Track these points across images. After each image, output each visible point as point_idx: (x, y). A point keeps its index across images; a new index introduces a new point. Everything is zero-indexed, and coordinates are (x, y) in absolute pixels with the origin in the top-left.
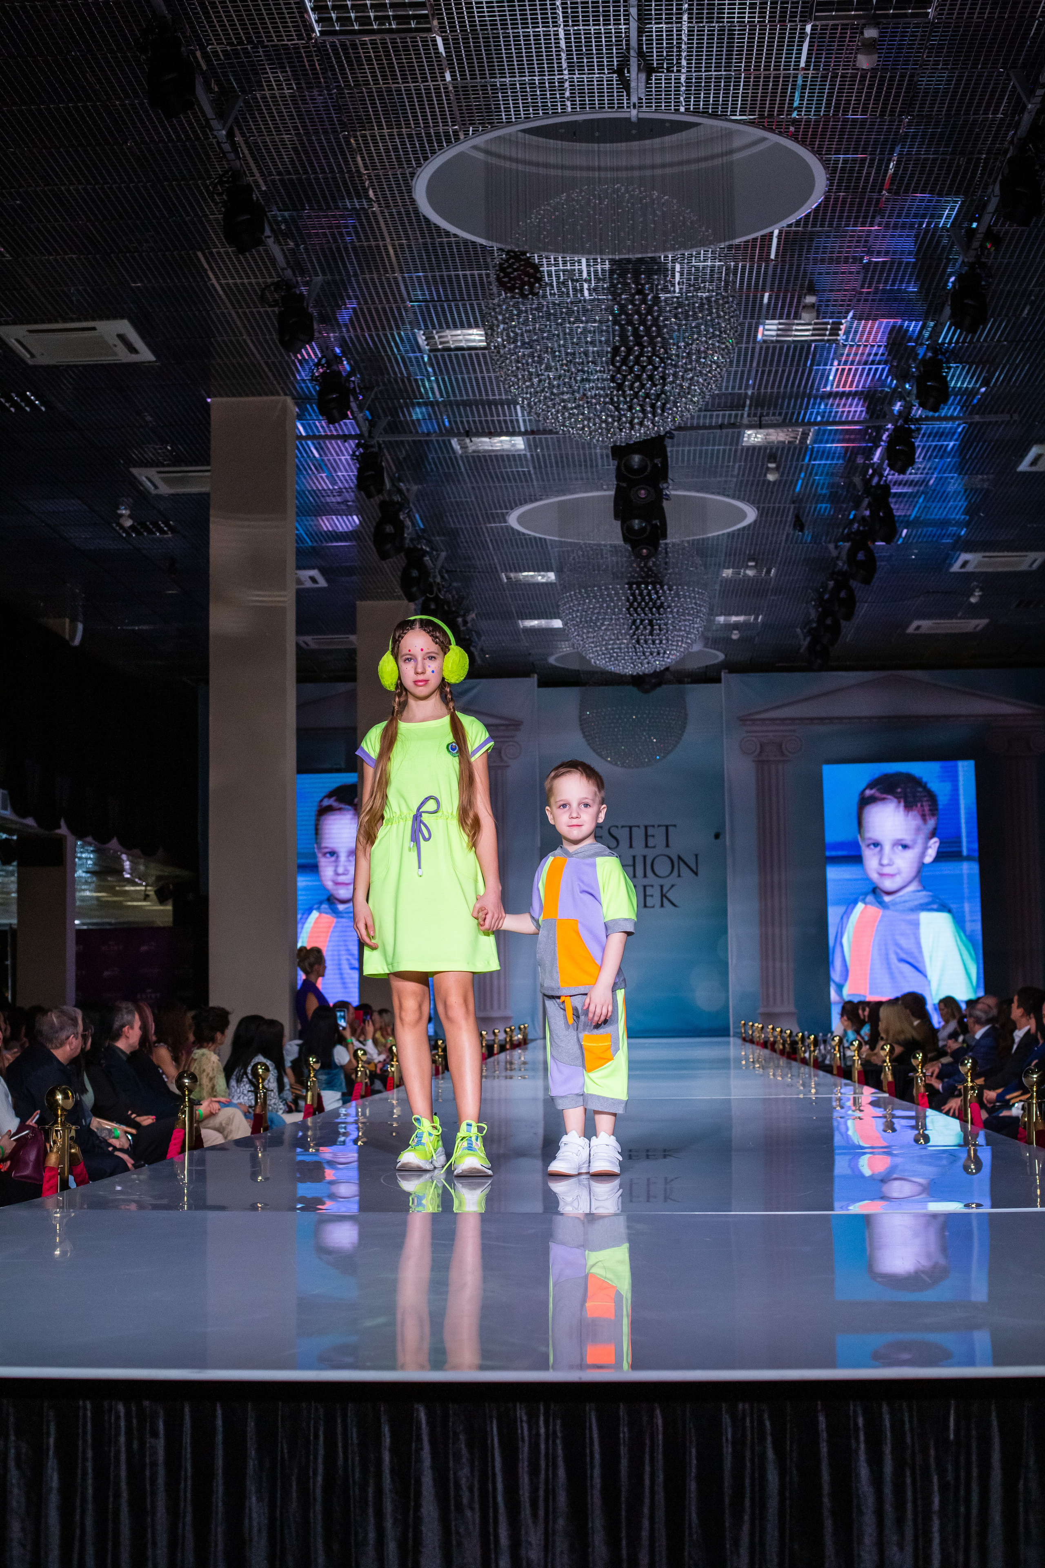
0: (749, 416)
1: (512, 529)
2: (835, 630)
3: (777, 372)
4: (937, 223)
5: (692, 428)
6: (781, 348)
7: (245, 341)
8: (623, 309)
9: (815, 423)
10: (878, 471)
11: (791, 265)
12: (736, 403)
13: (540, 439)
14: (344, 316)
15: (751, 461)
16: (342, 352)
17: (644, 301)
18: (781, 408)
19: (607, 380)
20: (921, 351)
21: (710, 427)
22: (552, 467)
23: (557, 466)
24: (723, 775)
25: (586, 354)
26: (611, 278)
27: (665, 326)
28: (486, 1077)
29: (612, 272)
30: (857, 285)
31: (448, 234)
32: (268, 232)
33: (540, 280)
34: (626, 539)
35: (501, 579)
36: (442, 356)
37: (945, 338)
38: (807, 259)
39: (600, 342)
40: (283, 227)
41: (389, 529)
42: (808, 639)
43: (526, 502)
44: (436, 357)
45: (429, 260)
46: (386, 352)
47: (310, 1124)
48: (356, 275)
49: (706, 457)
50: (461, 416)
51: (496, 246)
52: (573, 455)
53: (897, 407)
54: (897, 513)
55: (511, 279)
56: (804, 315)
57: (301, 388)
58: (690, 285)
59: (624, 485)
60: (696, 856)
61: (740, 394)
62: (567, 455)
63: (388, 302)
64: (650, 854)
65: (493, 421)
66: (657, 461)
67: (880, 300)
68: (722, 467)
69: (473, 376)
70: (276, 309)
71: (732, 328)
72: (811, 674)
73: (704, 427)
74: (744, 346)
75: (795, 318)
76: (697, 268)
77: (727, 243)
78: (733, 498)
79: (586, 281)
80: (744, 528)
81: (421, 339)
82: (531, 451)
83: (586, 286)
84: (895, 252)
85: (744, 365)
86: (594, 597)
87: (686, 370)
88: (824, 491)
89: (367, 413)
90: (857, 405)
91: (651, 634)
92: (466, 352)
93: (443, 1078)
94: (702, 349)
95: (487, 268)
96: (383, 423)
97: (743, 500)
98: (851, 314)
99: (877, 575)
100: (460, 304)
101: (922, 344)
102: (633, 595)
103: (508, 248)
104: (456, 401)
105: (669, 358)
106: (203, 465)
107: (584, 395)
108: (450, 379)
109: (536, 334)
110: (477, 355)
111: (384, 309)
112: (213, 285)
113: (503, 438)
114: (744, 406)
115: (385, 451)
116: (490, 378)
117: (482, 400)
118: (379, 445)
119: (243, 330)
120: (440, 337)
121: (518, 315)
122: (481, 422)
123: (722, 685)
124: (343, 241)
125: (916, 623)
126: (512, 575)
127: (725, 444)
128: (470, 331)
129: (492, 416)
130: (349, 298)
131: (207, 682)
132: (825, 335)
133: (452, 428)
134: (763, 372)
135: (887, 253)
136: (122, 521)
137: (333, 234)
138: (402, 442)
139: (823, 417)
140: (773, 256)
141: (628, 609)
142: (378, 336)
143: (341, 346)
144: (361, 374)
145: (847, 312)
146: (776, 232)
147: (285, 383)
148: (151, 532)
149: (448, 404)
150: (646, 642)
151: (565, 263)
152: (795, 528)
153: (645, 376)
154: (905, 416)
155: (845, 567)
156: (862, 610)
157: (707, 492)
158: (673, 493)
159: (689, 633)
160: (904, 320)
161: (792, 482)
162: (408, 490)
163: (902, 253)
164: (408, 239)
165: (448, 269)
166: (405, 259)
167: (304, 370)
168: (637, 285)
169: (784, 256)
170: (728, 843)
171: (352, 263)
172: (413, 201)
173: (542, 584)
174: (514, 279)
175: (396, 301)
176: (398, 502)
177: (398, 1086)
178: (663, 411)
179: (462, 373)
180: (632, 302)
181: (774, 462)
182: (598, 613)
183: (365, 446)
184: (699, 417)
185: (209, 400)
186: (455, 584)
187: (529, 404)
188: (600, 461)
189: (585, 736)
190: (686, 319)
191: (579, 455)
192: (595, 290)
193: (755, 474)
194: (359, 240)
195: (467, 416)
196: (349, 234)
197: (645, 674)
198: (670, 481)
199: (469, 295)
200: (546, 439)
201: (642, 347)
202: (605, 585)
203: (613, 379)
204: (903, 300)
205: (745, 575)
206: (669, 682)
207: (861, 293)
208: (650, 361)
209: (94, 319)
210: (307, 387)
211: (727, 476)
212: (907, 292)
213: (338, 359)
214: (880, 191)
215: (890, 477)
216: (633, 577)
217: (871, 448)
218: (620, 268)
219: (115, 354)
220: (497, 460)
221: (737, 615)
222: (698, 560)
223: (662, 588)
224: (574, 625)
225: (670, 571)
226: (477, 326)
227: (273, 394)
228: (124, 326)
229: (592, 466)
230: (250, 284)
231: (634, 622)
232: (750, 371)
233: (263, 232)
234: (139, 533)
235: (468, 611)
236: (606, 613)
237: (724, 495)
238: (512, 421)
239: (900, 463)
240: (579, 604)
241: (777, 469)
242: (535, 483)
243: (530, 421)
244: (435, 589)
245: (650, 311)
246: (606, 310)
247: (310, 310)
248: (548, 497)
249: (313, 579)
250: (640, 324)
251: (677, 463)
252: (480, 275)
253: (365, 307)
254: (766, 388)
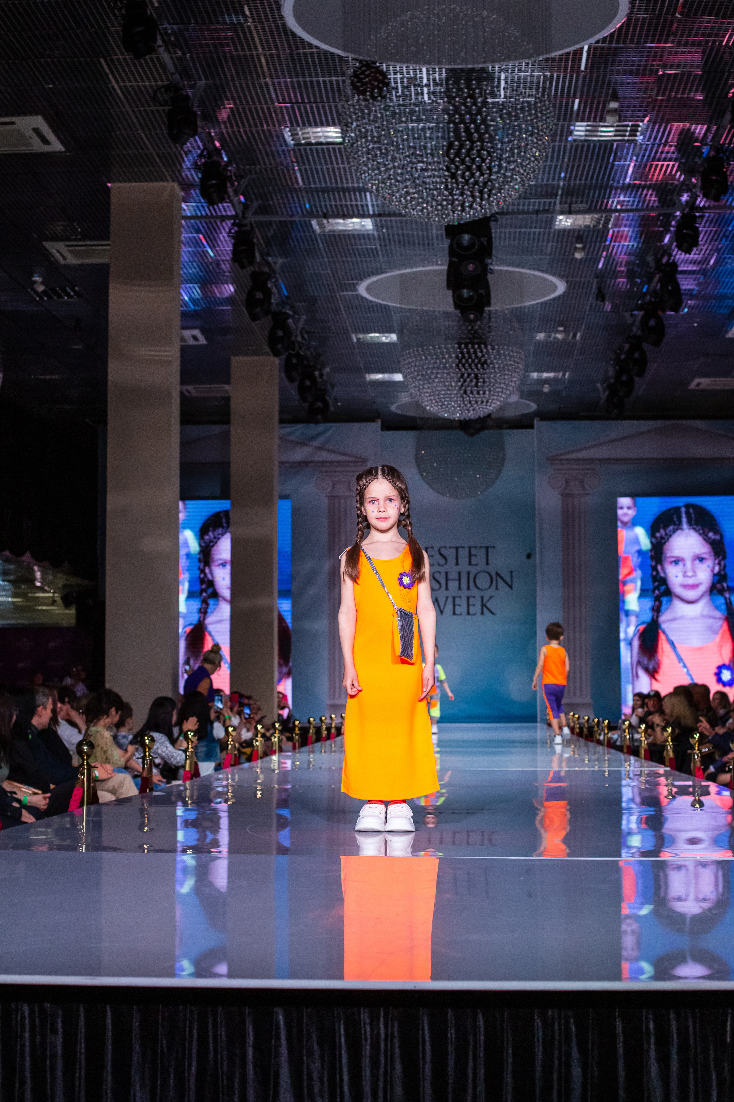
0: (561, 203)
1: (362, 297)
2: (630, 385)
3: (584, 166)
4: (722, 41)
5: (513, 213)
6: (589, 146)
7: (139, 134)
8: (457, 110)
9: (616, 210)
10: (667, 251)
11: (598, 77)
12: (550, 192)
13: (386, 221)
14: (223, 114)
15: (562, 242)
16: (221, 145)
17: (475, 103)
18: (588, 197)
19: (443, 170)
20: (705, 150)
21: (528, 212)
22: (395, 244)
23: (400, 245)
24: (534, 505)
25: (425, 148)
26: (447, 84)
27: (492, 125)
28: (335, 752)
29: (447, 79)
30: (654, 93)
31: (311, 46)
32: (159, 42)
33: (387, 85)
34: (456, 306)
35: (351, 339)
36: (305, 150)
37: (725, 140)
38: (612, 71)
39: (438, 137)
40: (172, 39)
41: (259, 295)
42: (607, 393)
43: (373, 274)
44: (300, 150)
45: (295, 68)
46: (257, 145)
47: (188, 787)
48: (233, 80)
49: (524, 238)
50: (320, 201)
51: (351, 56)
52: (413, 235)
53: (685, 198)
54: (683, 287)
55: (363, 84)
56: (608, 118)
57: (187, 176)
58: (513, 90)
59: (456, 260)
60: (511, 572)
61: (553, 185)
62: (408, 234)
63: (260, 103)
64: (474, 570)
65: (346, 206)
66: (484, 240)
67: (672, 107)
68: (537, 246)
69: (330, 167)
70: (166, 108)
71: (548, 127)
72: (609, 422)
73: (523, 212)
74: (557, 144)
75: (600, 121)
76: (519, 77)
77: (545, 57)
78: (546, 272)
79: (426, 85)
80: (555, 299)
81: (287, 135)
82: (378, 230)
83: (426, 90)
84: (685, 66)
85: (557, 160)
86: (429, 355)
87: (509, 163)
88: (622, 269)
89: (242, 198)
90: (651, 195)
91: (476, 385)
92: (325, 147)
93: (299, 752)
94: (523, 144)
95: (343, 74)
96: (255, 205)
97: (554, 274)
98: (647, 119)
99: (665, 340)
100: (320, 105)
101: (706, 144)
102: (462, 353)
103: (362, 58)
104: (316, 188)
105: (494, 152)
106: (104, 240)
107: (424, 182)
108: (311, 169)
109: (383, 130)
110: (334, 149)
111: (256, 109)
112: (113, 87)
113: (355, 220)
114: (557, 195)
115: (257, 231)
116: (344, 168)
117: (337, 188)
118: (251, 225)
119: (138, 126)
120: (303, 134)
121: (369, 114)
122: (336, 206)
123: (535, 431)
124: (224, 52)
125: (697, 381)
126: (361, 336)
127: (540, 227)
128: (329, 129)
129: (346, 201)
130: (228, 100)
131: (105, 423)
132: (625, 136)
133: (312, 212)
134: (573, 167)
135: (678, 66)
136: (35, 286)
137: (214, 45)
138: (270, 222)
139: (622, 205)
140: (583, 68)
141: (457, 365)
142: (251, 131)
143: (220, 140)
144: (237, 164)
145: (645, 116)
146: (586, 48)
147: (173, 171)
148: (59, 296)
149: (309, 191)
150: (472, 392)
151: (408, 73)
152: (597, 299)
153: (474, 166)
154: (691, 204)
155: (639, 333)
156: (653, 368)
157: (524, 268)
158: (497, 268)
159: (508, 385)
160: (692, 124)
161: (596, 259)
162: (275, 263)
163: (692, 66)
164: (277, 49)
165: (310, 76)
166: (275, 67)
167: (189, 161)
168: (469, 90)
169: (592, 68)
170: (538, 562)
171: (229, 69)
172: (282, 18)
173: (386, 344)
174: (365, 84)
175: (266, 103)
176: (266, 273)
177: (261, 758)
178: (489, 196)
179: (321, 164)
180: (464, 104)
181: (581, 243)
182: (433, 368)
183: (240, 225)
184: (519, 204)
185: (109, 185)
186: (313, 343)
187: (377, 190)
188: (435, 240)
189: (421, 473)
190: (510, 119)
191: (418, 235)
192: (434, 93)
193: (565, 252)
194: (237, 50)
195: (325, 201)
196: (228, 45)
197: (471, 420)
198: (494, 258)
199: (328, 98)
200: (391, 221)
201: (472, 142)
202: (438, 345)
203: (448, 169)
204: (691, 106)
205: (555, 338)
206: (491, 428)
207: (656, 100)
208: (479, 155)
209: (13, 115)
210: (192, 175)
211: (541, 254)
212: (693, 99)
213: (218, 151)
214: (674, 14)
215: (678, 257)
216: (462, 338)
217: (662, 232)
218: (454, 75)
219: (30, 145)
220: (350, 239)
221: (548, 371)
222: (516, 325)
223: (486, 347)
224: (412, 378)
225: (493, 333)
226: (334, 125)
227: (162, 180)
228: (39, 122)
229: (428, 244)
230: (145, 86)
231: (462, 376)
232: (562, 166)
233: (155, 41)
234: (50, 297)
235: (324, 365)
236: (438, 368)
237: (538, 270)
238: (362, 206)
239: (686, 245)
240: (417, 360)
241: (583, 249)
242: (381, 258)
243: (378, 205)
244: (297, 346)
245: (479, 112)
246: (443, 110)
247: (195, 109)
248: (391, 270)
249: (195, 338)
250: (470, 123)
251: (500, 243)
252: (337, 82)
253: (240, 107)
254: (575, 180)
